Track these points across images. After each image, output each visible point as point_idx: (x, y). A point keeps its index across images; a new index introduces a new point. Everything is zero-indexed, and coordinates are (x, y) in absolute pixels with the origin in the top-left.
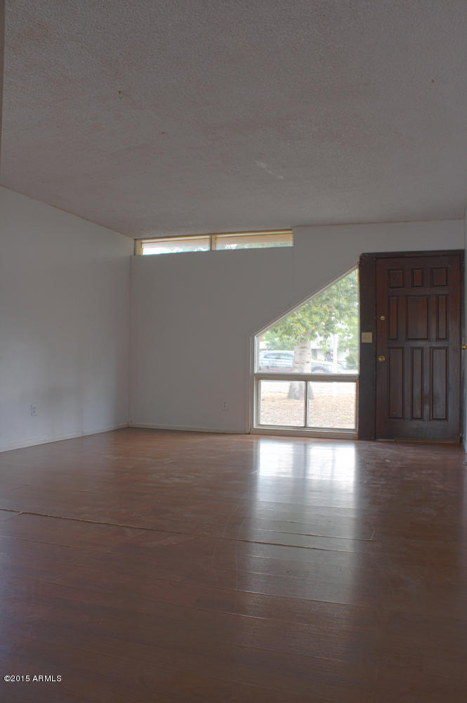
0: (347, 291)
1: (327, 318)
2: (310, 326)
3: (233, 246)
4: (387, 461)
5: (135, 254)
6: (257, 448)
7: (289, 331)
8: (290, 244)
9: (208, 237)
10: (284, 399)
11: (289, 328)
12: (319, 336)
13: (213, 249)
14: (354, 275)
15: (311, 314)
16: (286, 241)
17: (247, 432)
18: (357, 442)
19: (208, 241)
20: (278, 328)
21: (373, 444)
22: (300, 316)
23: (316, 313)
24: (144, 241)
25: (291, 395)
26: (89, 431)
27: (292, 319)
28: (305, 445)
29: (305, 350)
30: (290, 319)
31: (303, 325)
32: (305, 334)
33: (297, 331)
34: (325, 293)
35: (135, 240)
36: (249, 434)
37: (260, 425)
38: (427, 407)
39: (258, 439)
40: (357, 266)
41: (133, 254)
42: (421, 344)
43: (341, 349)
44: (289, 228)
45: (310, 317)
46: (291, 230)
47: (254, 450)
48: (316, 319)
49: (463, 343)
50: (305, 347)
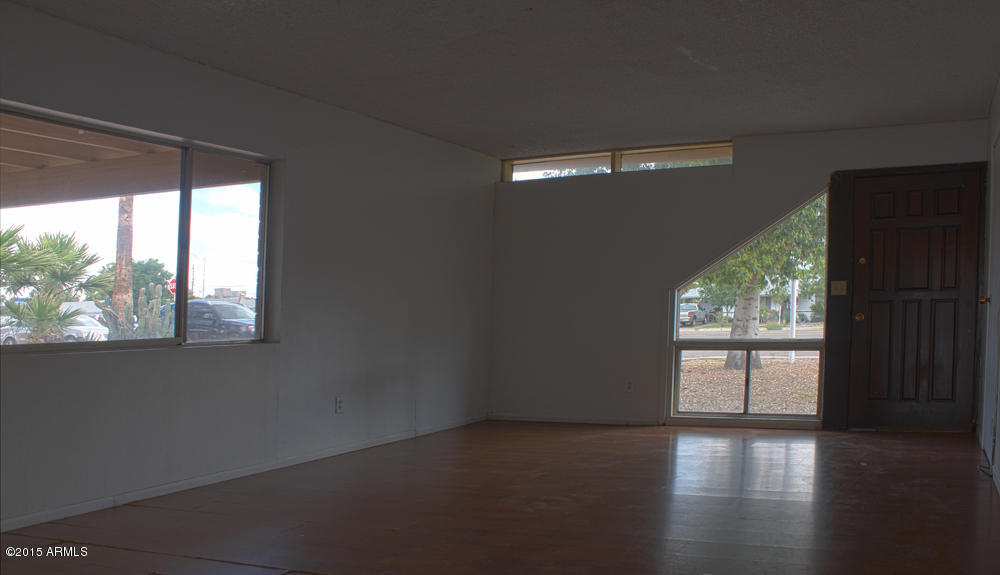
0: (812, 222)
1: (785, 259)
2: (759, 270)
3: (652, 166)
4: (863, 464)
5: (502, 180)
6: (674, 448)
7: (729, 278)
8: (728, 160)
9: (609, 154)
10: (719, 368)
11: (729, 275)
12: (769, 283)
13: (617, 170)
14: (823, 200)
15: (762, 253)
16: (723, 158)
17: (661, 422)
18: (820, 433)
19: (610, 159)
20: (715, 274)
21: (844, 436)
22: (746, 257)
23: (768, 253)
24: (515, 162)
25: (730, 364)
26: (425, 428)
27: (733, 261)
28: (744, 440)
29: (751, 302)
30: (730, 262)
31: (751, 270)
32: (752, 281)
33: (741, 278)
34: (780, 228)
35: (503, 161)
36: (664, 425)
37: (679, 412)
38: (924, 384)
39: (676, 433)
40: (827, 188)
41: (499, 180)
42: (916, 295)
43: (804, 295)
44: (728, 139)
45: (760, 259)
46: (730, 141)
47: (670, 451)
48: (768, 260)
49: (980, 295)
50: (751, 299)
